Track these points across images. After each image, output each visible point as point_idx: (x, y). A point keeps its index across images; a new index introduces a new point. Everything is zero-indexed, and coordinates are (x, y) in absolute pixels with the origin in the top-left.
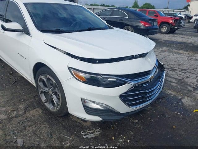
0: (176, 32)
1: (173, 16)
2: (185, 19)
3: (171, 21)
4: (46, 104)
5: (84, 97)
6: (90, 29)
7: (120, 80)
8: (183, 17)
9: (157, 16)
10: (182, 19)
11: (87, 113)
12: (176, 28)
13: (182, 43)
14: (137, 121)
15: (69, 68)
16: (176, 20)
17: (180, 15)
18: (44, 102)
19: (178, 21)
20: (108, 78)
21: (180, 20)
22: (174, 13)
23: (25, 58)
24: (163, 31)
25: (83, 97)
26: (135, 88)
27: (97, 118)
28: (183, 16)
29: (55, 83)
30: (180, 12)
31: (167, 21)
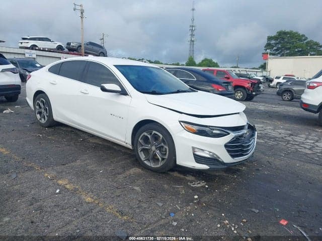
0: (254, 99)
1: (247, 77)
2: (264, 83)
3: (248, 85)
4: (145, 162)
5: (195, 146)
6: (178, 92)
7: (224, 132)
8: (260, 80)
9: (228, 78)
10: (259, 82)
11: (196, 161)
12: (254, 93)
13: (265, 112)
14: (235, 176)
15: (180, 122)
16: (253, 84)
17: (257, 76)
18: (143, 160)
19: (257, 85)
20: (213, 129)
21: (259, 84)
22: (248, 74)
23: (122, 118)
24: (238, 97)
25: (193, 146)
26: (237, 139)
27: (204, 167)
28: (261, 78)
29: (162, 138)
30: (255, 73)
31: (242, 85)
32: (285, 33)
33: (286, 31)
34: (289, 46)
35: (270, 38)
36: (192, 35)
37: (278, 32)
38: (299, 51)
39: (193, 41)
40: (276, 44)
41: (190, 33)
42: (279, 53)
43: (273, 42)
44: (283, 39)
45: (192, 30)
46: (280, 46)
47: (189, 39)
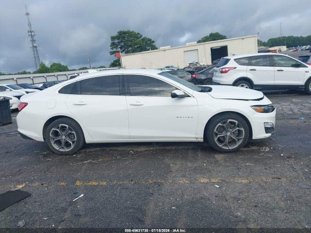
25: (264, 121)
32: (124, 33)
33: (125, 31)
34: (130, 44)
35: (113, 38)
36: (33, 41)
37: (118, 33)
38: (138, 47)
39: (36, 47)
40: (119, 42)
41: (30, 39)
42: (123, 51)
43: (116, 41)
44: (124, 38)
45: (32, 36)
46: (122, 44)
47: (31, 45)
